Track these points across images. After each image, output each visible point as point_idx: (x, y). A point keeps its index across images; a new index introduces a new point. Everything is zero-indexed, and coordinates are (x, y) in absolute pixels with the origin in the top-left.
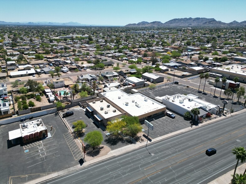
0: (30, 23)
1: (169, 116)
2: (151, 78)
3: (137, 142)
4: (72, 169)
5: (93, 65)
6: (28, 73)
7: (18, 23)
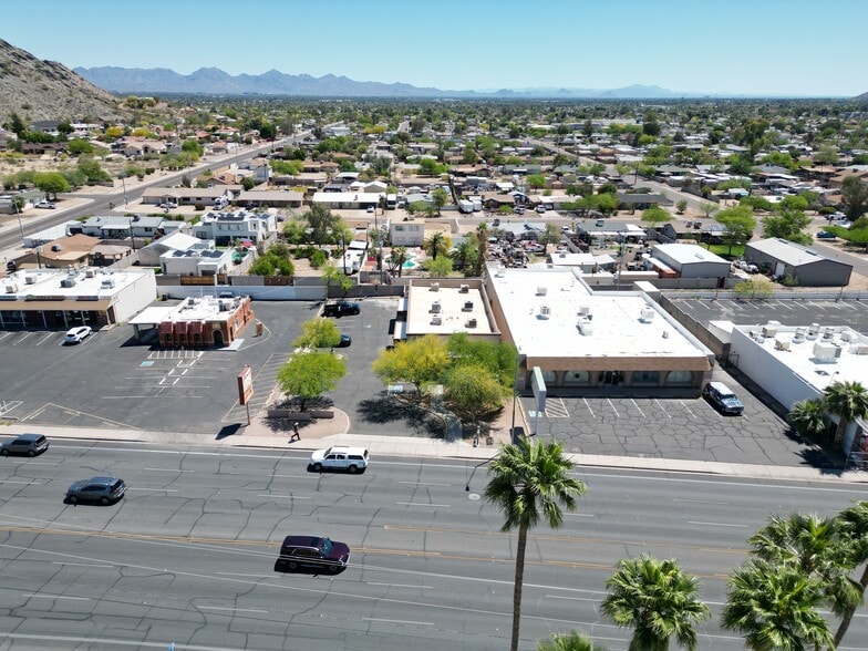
0: (504, 91)
1: (715, 400)
2: (778, 261)
3: (464, 438)
4: (186, 438)
5: (573, 199)
6: (360, 200)
7: (472, 92)
